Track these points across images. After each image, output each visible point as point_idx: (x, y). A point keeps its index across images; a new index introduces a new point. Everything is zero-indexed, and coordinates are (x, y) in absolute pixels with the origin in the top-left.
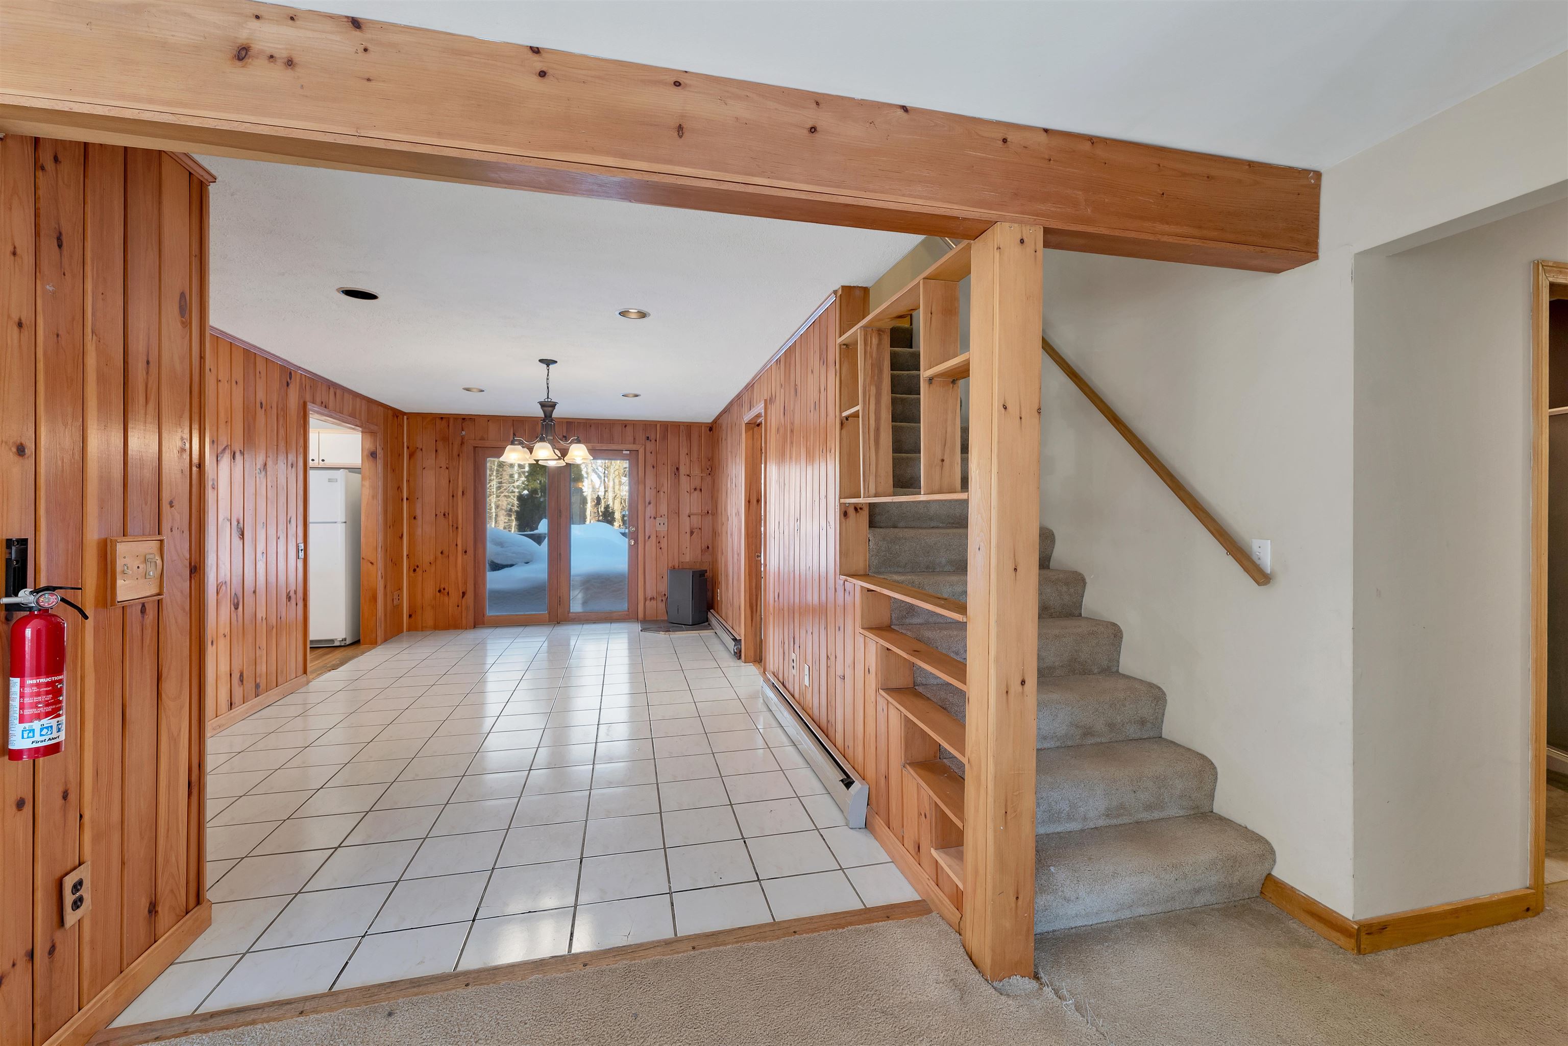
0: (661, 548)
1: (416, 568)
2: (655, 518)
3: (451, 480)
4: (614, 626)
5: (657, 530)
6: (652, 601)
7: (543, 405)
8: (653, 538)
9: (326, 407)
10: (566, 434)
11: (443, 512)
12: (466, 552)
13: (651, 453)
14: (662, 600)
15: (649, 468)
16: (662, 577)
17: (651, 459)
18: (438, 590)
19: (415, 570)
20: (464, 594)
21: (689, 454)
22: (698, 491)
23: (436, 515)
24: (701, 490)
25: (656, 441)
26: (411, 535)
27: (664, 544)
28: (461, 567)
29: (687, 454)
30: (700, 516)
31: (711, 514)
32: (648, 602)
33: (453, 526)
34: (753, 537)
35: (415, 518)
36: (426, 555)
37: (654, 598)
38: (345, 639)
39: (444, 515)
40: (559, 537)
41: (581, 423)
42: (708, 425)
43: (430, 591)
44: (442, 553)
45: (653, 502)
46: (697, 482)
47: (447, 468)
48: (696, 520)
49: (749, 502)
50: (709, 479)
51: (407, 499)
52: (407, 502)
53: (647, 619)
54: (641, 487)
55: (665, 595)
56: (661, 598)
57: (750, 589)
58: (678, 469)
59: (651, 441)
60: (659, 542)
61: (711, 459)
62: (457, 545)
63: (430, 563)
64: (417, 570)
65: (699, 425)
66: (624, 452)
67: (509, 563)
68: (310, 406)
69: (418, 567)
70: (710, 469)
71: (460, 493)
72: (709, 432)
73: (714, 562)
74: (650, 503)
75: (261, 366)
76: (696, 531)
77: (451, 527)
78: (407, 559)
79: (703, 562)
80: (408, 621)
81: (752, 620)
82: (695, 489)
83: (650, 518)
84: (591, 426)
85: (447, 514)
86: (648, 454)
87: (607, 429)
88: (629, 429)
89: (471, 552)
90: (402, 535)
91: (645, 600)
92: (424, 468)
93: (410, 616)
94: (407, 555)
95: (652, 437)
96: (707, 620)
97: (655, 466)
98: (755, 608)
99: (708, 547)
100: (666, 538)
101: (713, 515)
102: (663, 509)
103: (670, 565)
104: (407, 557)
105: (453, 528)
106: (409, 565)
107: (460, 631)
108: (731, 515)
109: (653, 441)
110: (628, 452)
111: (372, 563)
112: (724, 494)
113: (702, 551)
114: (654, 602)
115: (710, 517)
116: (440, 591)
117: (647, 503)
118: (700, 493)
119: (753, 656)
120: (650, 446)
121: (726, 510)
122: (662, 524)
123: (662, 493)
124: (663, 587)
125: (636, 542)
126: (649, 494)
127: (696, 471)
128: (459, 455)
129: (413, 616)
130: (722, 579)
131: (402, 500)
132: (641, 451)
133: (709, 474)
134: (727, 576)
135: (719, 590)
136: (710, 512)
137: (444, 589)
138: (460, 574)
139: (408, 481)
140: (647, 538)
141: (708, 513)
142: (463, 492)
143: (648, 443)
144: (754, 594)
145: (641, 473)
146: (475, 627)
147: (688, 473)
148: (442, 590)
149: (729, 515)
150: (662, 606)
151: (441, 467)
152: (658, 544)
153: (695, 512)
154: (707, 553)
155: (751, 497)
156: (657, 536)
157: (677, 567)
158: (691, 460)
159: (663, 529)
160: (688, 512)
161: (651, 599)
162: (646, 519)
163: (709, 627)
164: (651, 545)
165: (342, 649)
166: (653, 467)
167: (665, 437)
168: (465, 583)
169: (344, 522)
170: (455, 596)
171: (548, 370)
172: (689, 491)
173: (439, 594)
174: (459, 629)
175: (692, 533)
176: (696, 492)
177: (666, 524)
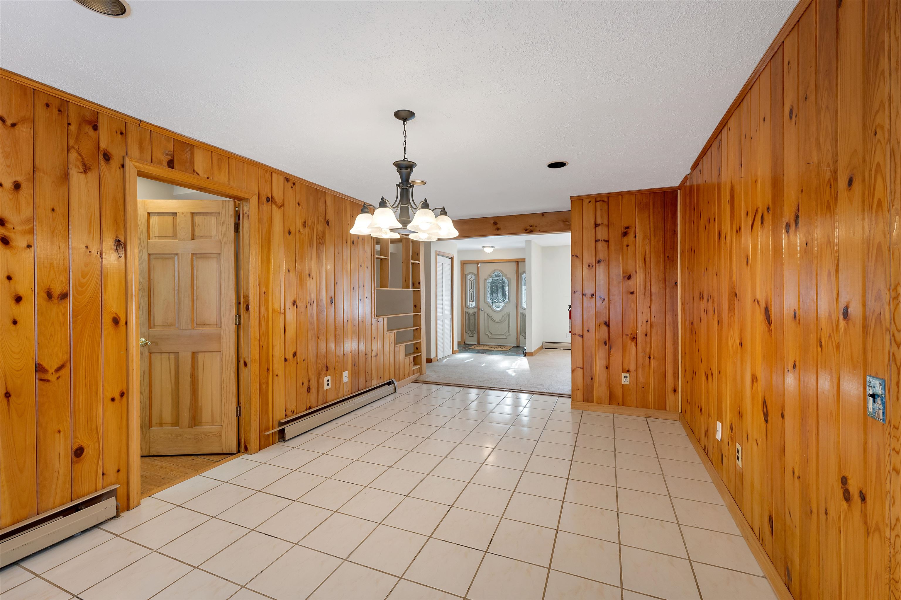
7: (399, 165)
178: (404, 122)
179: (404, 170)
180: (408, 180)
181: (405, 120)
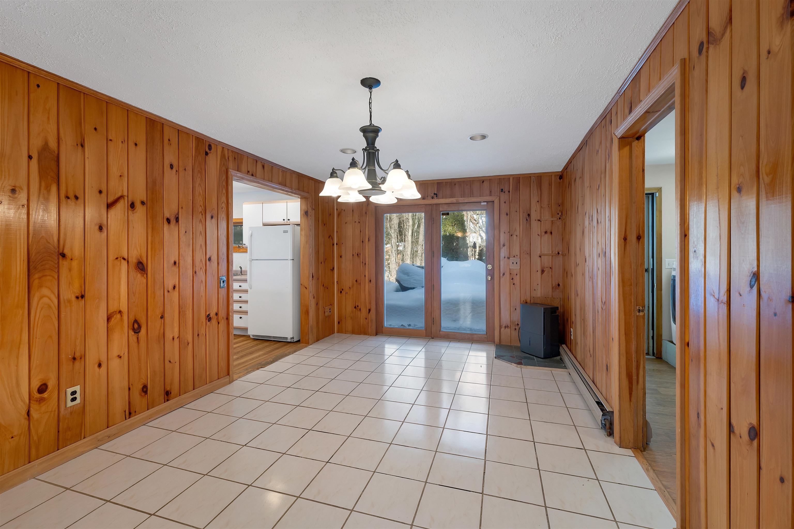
0: (514, 284)
1: (342, 290)
2: (509, 258)
3: (361, 231)
4: (475, 346)
5: (510, 268)
6: (507, 328)
7: (364, 130)
8: (507, 274)
9: (252, 175)
10: (437, 192)
11: (357, 252)
12: (370, 281)
13: (505, 202)
14: (516, 329)
15: (503, 216)
16: (516, 309)
17: (505, 208)
18: (354, 306)
19: (341, 292)
20: (370, 310)
21: (539, 201)
22: (549, 234)
23: (353, 255)
24: (551, 233)
25: (509, 192)
26: (339, 268)
27: (517, 280)
28: (368, 291)
29: (538, 201)
30: (551, 257)
31: (562, 255)
32: (503, 329)
33: (362, 262)
34: (631, 285)
35: (341, 257)
36: (348, 282)
37: (508, 326)
38: (293, 338)
39: (358, 255)
40: (432, 272)
41: (447, 182)
42: (558, 174)
43: (349, 307)
44: (356, 281)
45: (507, 244)
46: (548, 227)
47: (359, 222)
48: (547, 261)
49: (625, 239)
50: (559, 223)
51: (337, 244)
52: (336, 246)
53: (502, 344)
54: (496, 232)
55: (518, 324)
56: (514, 327)
57: (628, 352)
58: (529, 215)
59: (504, 192)
60: (512, 279)
61: (561, 205)
62: (365, 276)
63: (350, 288)
64: (343, 292)
65: (549, 175)
66: (482, 204)
67: (412, 286)
68: (232, 172)
69: (343, 290)
70: (560, 214)
71: (367, 240)
72: (559, 180)
73: (566, 299)
74: (504, 245)
75: (168, 133)
76: (546, 270)
77: (361, 263)
78: (337, 285)
79: (554, 298)
80: (338, 325)
81: (631, 394)
82: (546, 232)
83: (505, 258)
84: (455, 184)
85: (359, 254)
86: (502, 202)
87: (468, 186)
88: (486, 184)
89: (373, 281)
90: (333, 268)
91: (501, 327)
92: (346, 223)
93: (339, 323)
94: (337, 282)
95: (506, 189)
96: (558, 354)
97: (509, 214)
98: (635, 377)
99: (559, 285)
100: (518, 275)
101: (564, 255)
102: (516, 250)
103: (522, 300)
104: (337, 283)
105: (363, 264)
106: (338, 288)
107: (367, 336)
108: (590, 255)
109: (507, 192)
110: (485, 203)
111: (306, 288)
112: (579, 234)
113: (553, 288)
114: (508, 330)
115: (561, 257)
116: (355, 307)
117: (502, 246)
118: (550, 235)
119: (632, 441)
120: (504, 197)
121: (582, 249)
122: (515, 263)
123: (514, 237)
124: (517, 316)
125: (492, 278)
126: (503, 238)
127: (547, 216)
128: (366, 213)
129: (340, 323)
130: (576, 318)
131: (333, 245)
132: (496, 202)
133: (560, 218)
134: (584, 320)
135: (572, 330)
136: (560, 253)
137: (358, 306)
138: (367, 296)
139: (337, 232)
140: (501, 275)
141: (558, 253)
142: (369, 239)
143: (502, 194)
144: (634, 359)
145: (496, 221)
146: (376, 334)
147: (539, 218)
148: (357, 306)
149: (587, 255)
150: (515, 334)
151: (355, 222)
152: (511, 281)
153: (546, 253)
154: (557, 290)
155: (627, 232)
156: (510, 274)
157: (528, 301)
158: (541, 207)
159: (516, 268)
160: (539, 253)
161: (505, 327)
162: (501, 259)
163: (560, 364)
164: (505, 281)
165: (292, 344)
166: (507, 214)
167: (517, 188)
168: (370, 303)
169: (292, 260)
170: (364, 312)
171: (371, 93)
172: (539, 234)
173: (355, 309)
174: (367, 335)
175: (543, 271)
176: (546, 235)
177: (519, 263)
178: (370, 90)
179: (371, 135)
180: (373, 143)
181: (370, 87)
